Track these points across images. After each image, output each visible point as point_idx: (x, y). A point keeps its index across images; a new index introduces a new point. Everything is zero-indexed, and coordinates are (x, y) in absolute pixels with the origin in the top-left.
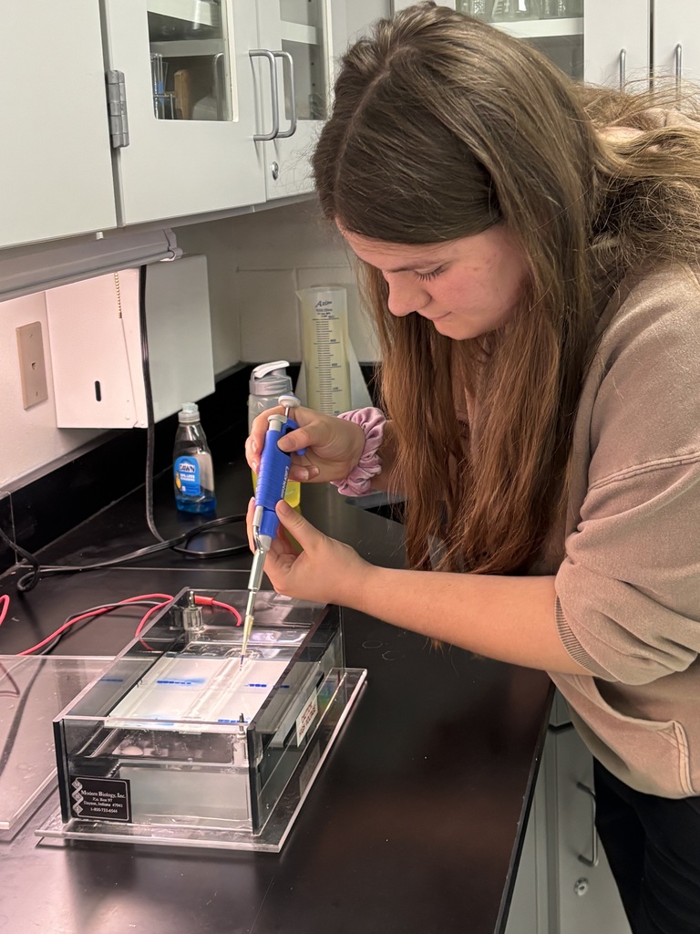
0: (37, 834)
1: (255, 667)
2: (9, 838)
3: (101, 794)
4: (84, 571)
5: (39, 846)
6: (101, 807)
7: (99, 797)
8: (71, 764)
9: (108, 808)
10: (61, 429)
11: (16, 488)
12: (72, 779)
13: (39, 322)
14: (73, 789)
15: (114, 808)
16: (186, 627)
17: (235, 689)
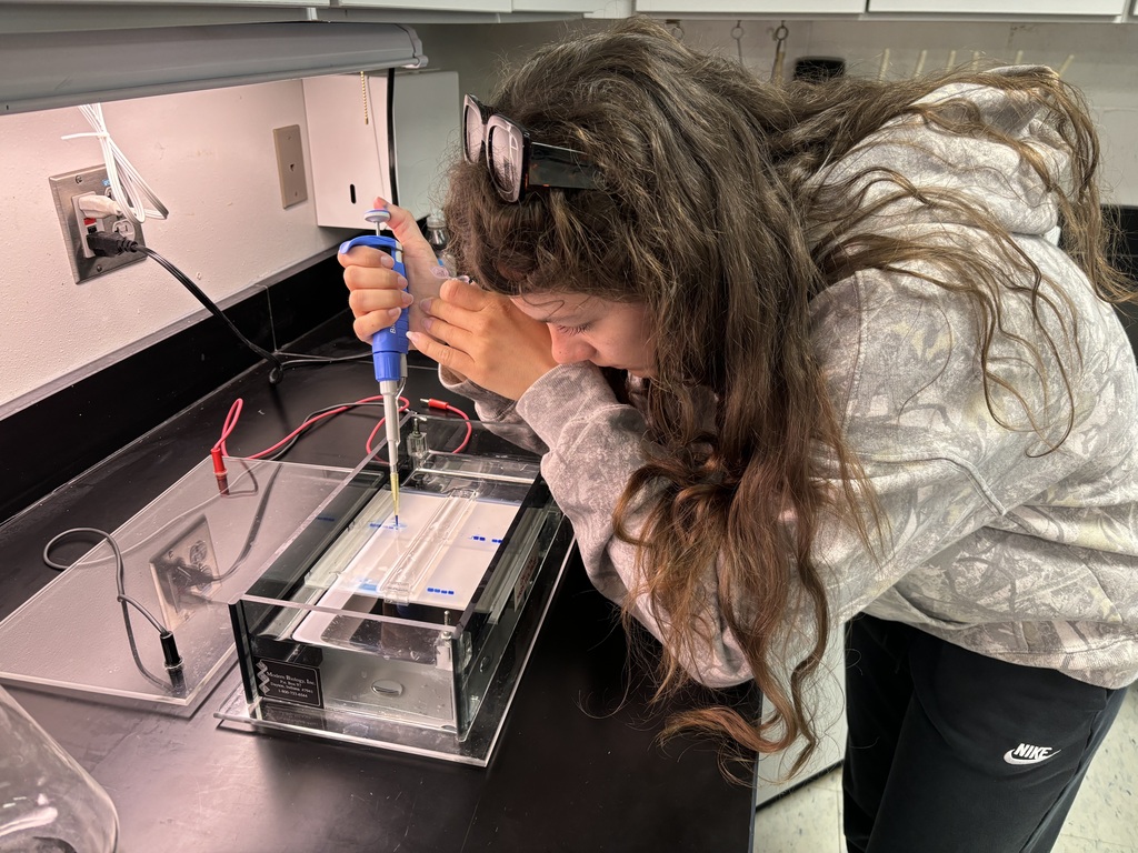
0: (216, 716)
1: (476, 511)
2: (188, 715)
3: (288, 677)
4: (333, 362)
5: (219, 728)
6: (289, 690)
7: (287, 681)
8: (254, 644)
9: (298, 692)
10: (321, 227)
11: (273, 283)
12: (256, 661)
13: (298, 126)
14: (257, 670)
15: (305, 693)
16: (410, 453)
17: (450, 542)
